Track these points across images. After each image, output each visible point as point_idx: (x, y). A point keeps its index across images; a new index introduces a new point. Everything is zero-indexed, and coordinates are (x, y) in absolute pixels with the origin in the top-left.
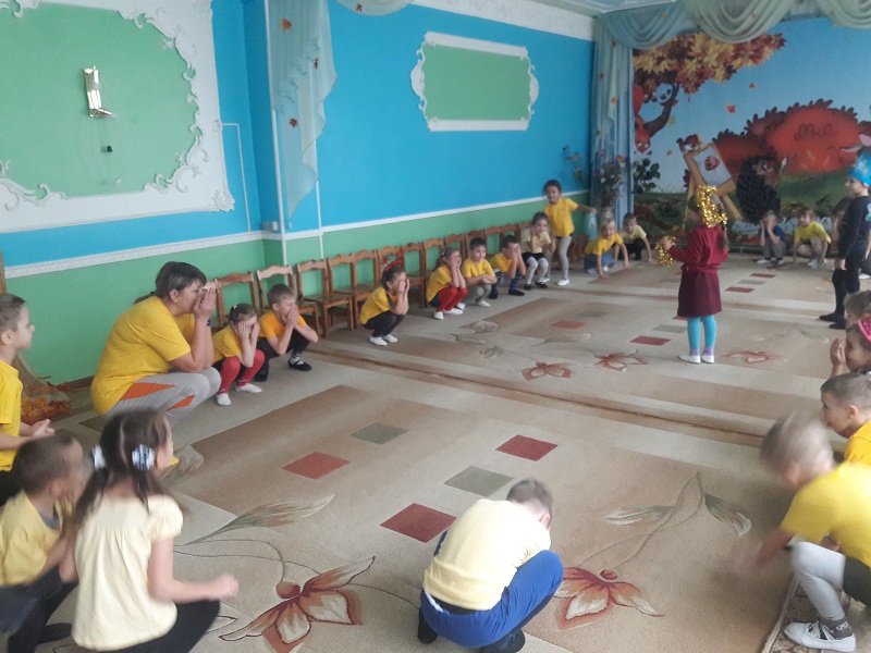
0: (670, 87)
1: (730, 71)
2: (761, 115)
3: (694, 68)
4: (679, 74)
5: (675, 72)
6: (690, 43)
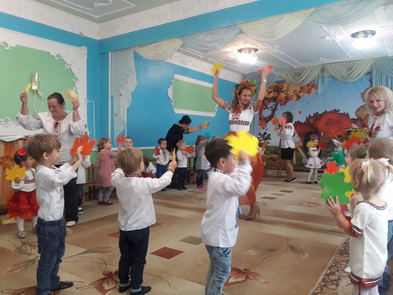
0: (274, 103)
1: (299, 97)
2: (312, 115)
3: (284, 96)
5: (277, 97)
6: (282, 86)
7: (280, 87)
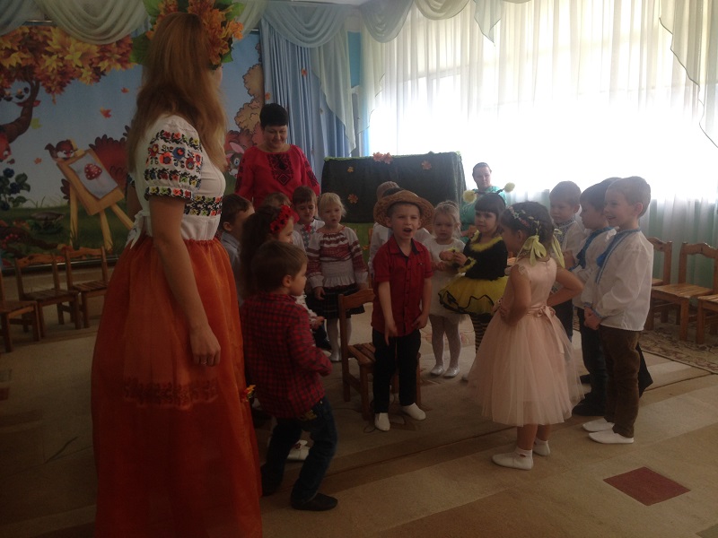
0: (27, 85)
1: (98, 74)
4: (37, 71)
5: (31, 68)
6: (45, 37)
7: (41, 39)
